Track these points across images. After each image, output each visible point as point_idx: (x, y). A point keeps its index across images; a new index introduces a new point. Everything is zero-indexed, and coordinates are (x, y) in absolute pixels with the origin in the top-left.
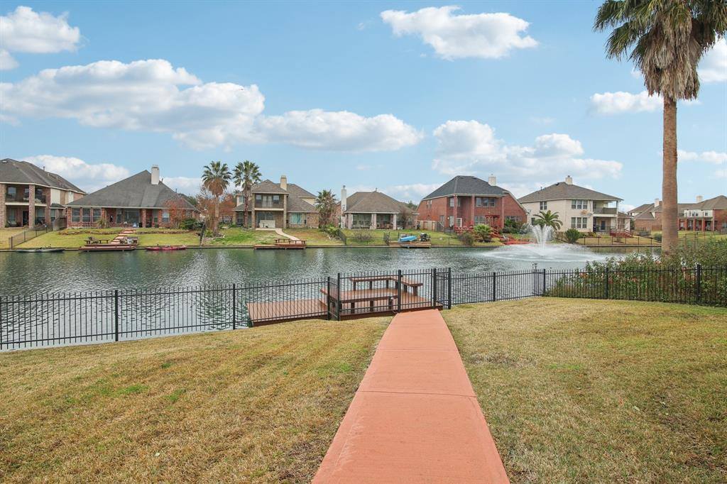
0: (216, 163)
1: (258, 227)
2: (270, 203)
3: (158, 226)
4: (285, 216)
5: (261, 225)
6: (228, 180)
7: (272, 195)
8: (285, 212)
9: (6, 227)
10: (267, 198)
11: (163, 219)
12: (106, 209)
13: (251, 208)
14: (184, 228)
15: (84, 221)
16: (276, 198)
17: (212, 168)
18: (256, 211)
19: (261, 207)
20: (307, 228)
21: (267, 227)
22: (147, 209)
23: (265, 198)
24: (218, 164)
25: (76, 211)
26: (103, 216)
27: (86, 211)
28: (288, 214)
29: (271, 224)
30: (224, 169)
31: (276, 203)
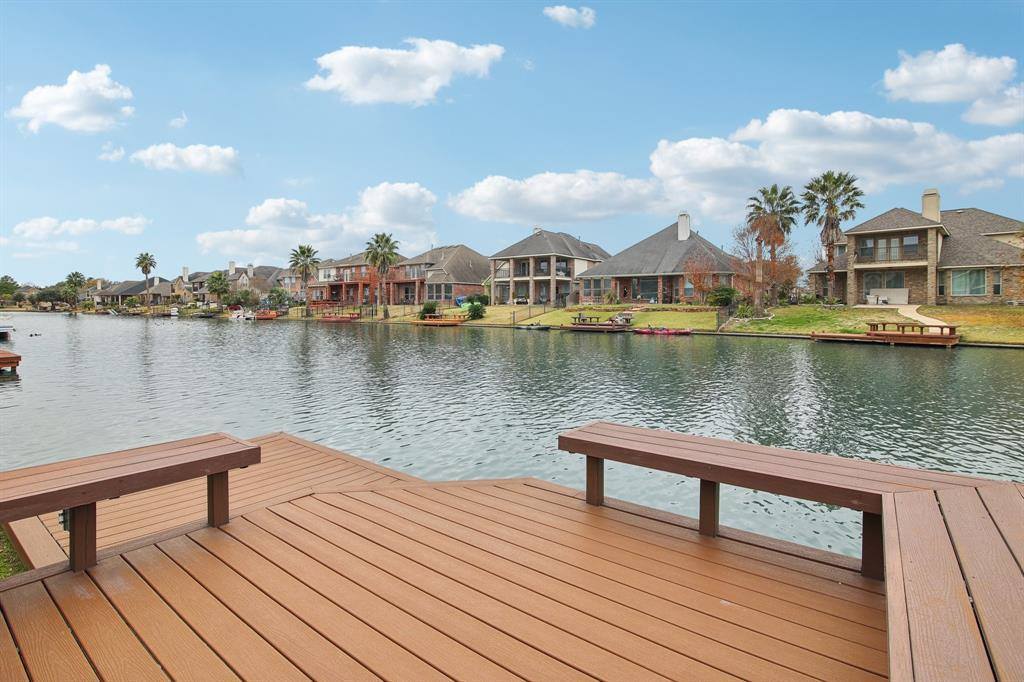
0: (769, 189)
1: (865, 303)
2: (895, 252)
3: (678, 301)
4: (931, 277)
5: (871, 299)
6: (794, 216)
7: (901, 234)
8: (931, 270)
9: (535, 303)
10: (889, 243)
11: (686, 289)
12: (617, 279)
13: (845, 264)
14: (711, 304)
15: (595, 295)
16: (912, 240)
17: (762, 199)
18: (859, 272)
19: (873, 261)
20: (1003, 304)
21: (885, 302)
22: (663, 277)
23: (882, 243)
24: (774, 190)
25: (588, 283)
26: (614, 289)
27: (597, 282)
28: (941, 273)
29: (898, 297)
30: (784, 196)
31: (907, 252)
